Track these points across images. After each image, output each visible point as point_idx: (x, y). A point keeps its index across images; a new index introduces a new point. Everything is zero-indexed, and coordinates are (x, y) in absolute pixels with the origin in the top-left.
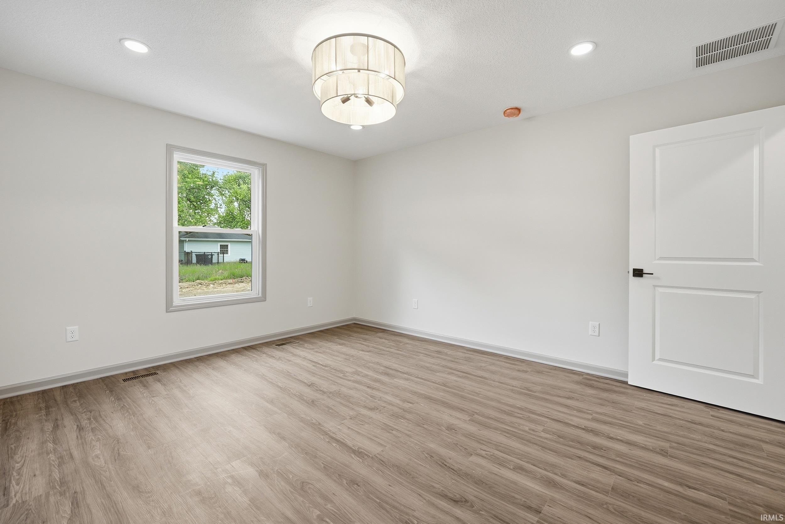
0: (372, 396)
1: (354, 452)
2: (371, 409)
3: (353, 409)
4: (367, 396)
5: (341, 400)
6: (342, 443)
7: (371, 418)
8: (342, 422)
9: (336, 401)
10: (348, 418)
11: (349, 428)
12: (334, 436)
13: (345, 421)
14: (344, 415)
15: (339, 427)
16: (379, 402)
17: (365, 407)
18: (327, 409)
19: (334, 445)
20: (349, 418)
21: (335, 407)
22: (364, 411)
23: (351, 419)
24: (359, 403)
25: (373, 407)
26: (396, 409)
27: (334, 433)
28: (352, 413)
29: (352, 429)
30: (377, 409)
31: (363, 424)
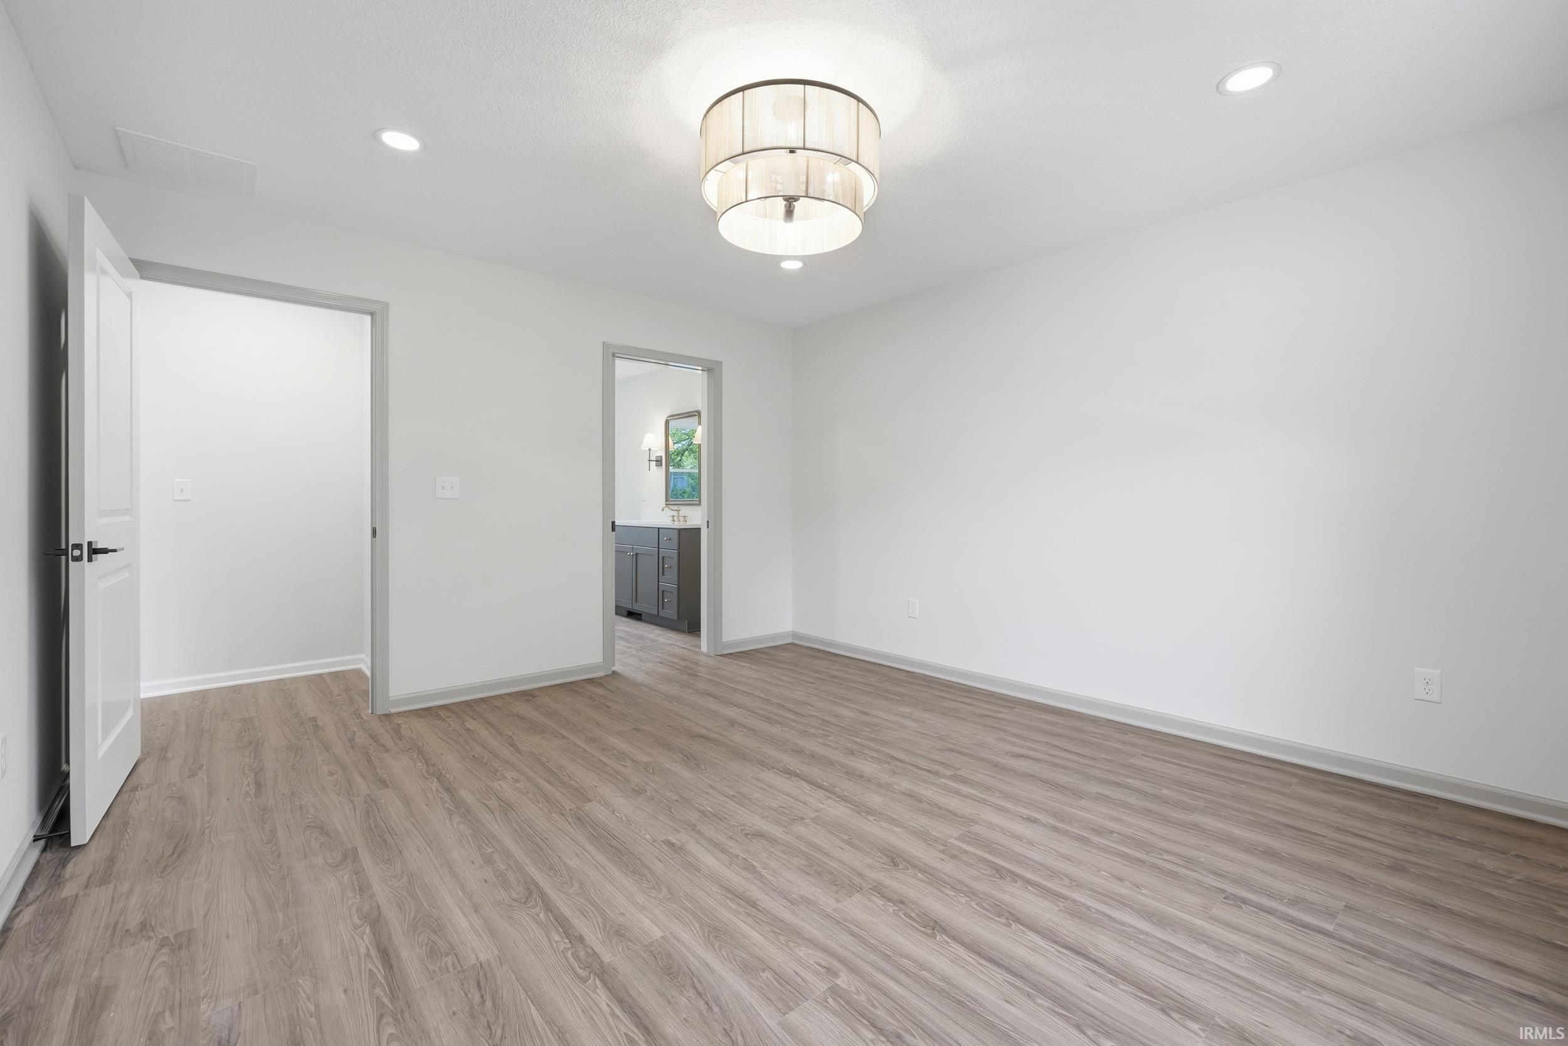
0: (751, 868)
1: (797, 775)
2: (760, 835)
3: (799, 838)
4: (764, 872)
5: (829, 862)
6: (815, 786)
7: (763, 818)
8: (817, 814)
9: (840, 861)
10: (808, 821)
11: (805, 804)
12: (829, 795)
13: (814, 815)
14: (816, 826)
15: (822, 806)
16: (738, 852)
17: (773, 841)
18: (856, 841)
19: (826, 784)
20: (806, 821)
21: (839, 845)
22: (776, 831)
23: (802, 819)
24: (785, 853)
25: (754, 841)
26: (708, 831)
27: (829, 798)
28: (800, 829)
29: (800, 802)
30: (746, 835)
31: (781, 809)
